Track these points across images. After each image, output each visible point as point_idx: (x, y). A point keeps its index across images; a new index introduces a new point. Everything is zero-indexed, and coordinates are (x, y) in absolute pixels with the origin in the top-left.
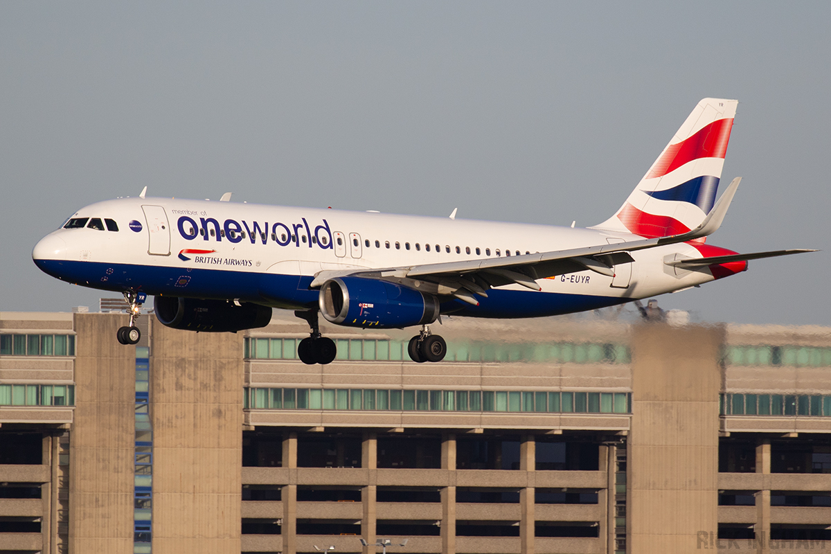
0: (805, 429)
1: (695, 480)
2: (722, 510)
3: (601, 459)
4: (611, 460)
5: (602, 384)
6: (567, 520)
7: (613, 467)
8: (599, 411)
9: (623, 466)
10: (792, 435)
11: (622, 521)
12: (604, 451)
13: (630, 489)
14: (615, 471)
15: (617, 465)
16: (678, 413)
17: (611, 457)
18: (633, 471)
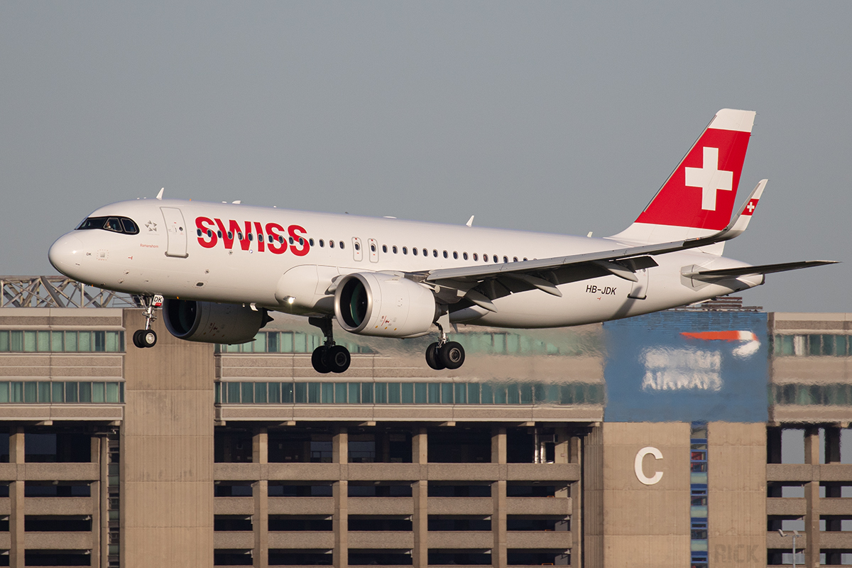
0: (303, 416)
1: (190, 471)
2: (218, 501)
3: (93, 450)
4: (103, 452)
5: (93, 373)
6: (58, 514)
7: (106, 459)
8: (90, 401)
9: (116, 458)
10: (289, 424)
11: (115, 514)
12: (95, 442)
13: (124, 481)
14: (108, 463)
15: (109, 457)
16: (172, 403)
17: (104, 449)
18: (126, 462)
